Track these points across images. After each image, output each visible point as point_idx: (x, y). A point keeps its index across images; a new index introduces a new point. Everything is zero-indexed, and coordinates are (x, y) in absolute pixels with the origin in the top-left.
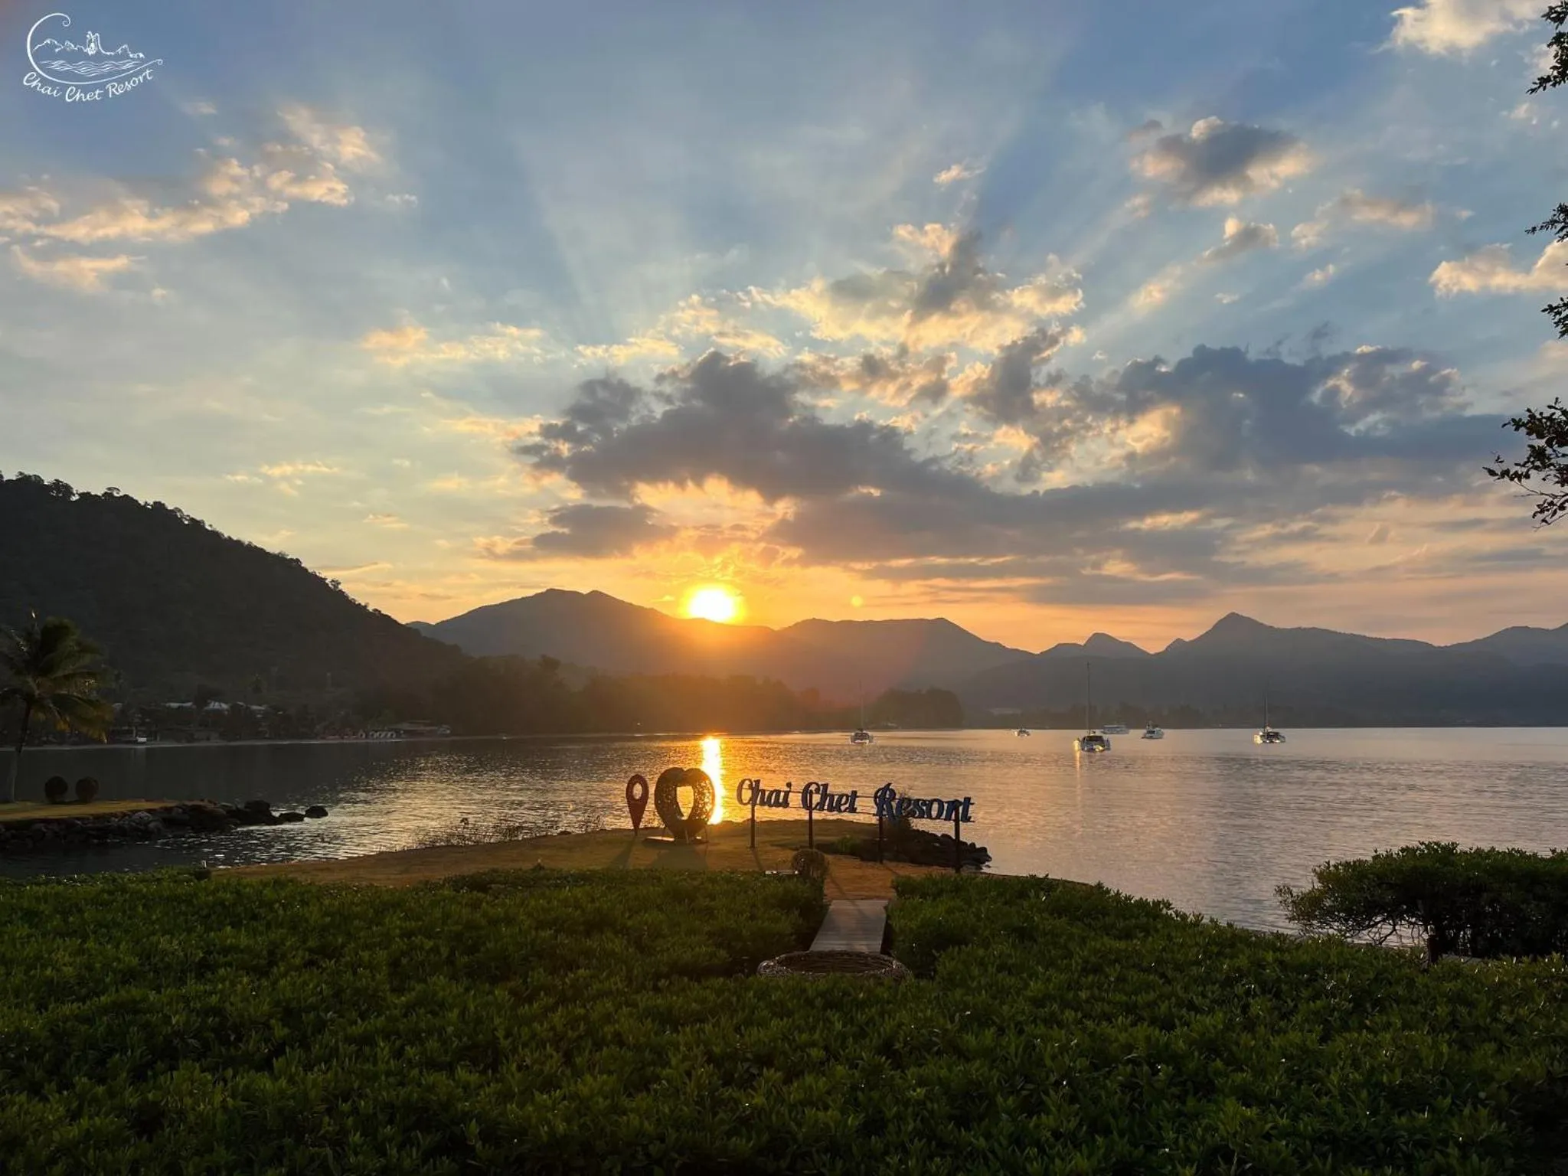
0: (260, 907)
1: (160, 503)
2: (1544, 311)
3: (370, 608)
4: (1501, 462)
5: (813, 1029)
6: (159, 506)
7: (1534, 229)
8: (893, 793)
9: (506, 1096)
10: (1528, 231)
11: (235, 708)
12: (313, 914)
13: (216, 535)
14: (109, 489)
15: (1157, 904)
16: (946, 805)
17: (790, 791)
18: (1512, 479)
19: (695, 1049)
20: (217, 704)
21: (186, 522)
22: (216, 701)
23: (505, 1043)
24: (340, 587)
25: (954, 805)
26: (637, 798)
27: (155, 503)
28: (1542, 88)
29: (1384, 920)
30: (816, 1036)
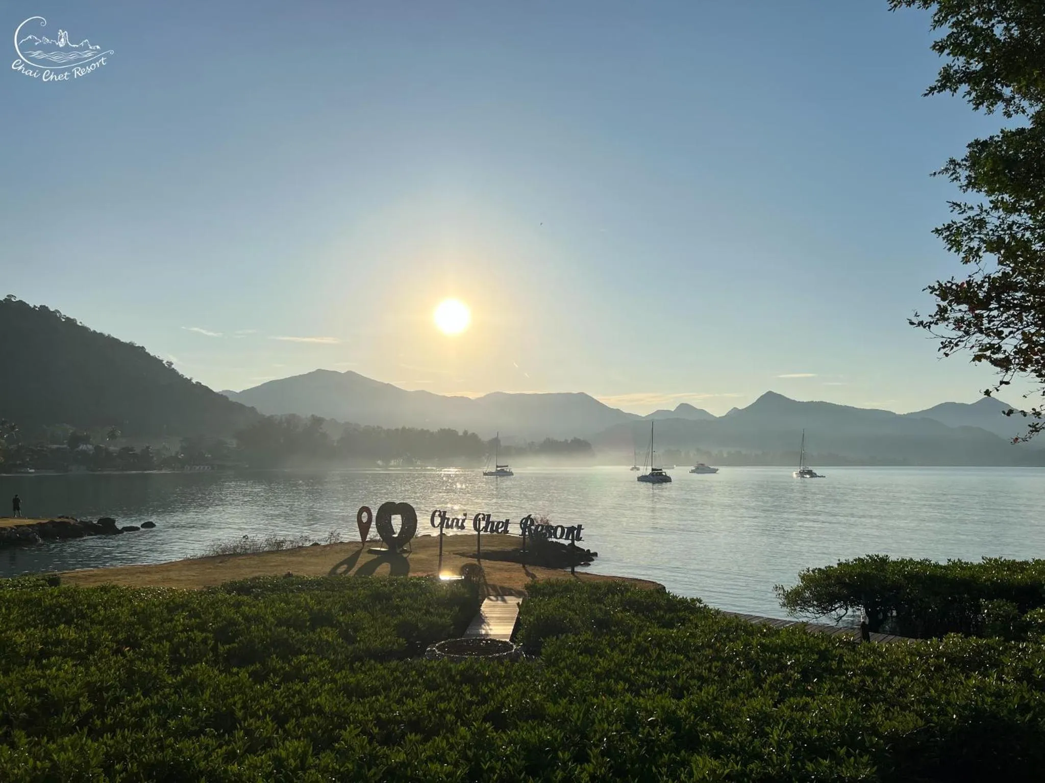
0: (88, 608)
1: (44, 306)
2: (933, 232)
3: (194, 381)
4: (918, 316)
5: (449, 700)
6: (44, 308)
7: (935, 174)
8: (532, 521)
9: (230, 757)
10: (931, 175)
11: (97, 448)
12: (124, 614)
13: (84, 329)
14: (8, 296)
15: (693, 600)
16: (566, 530)
17: (466, 519)
18: (925, 327)
19: (369, 716)
20: (85, 446)
21: (63, 320)
22: (83, 444)
23: (240, 714)
24: (173, 366)
25: (571, 530)
26: (364, 522)
27: (41, 306)
28: (931, 94)
29: (841, 607)
30: (452, 705)
